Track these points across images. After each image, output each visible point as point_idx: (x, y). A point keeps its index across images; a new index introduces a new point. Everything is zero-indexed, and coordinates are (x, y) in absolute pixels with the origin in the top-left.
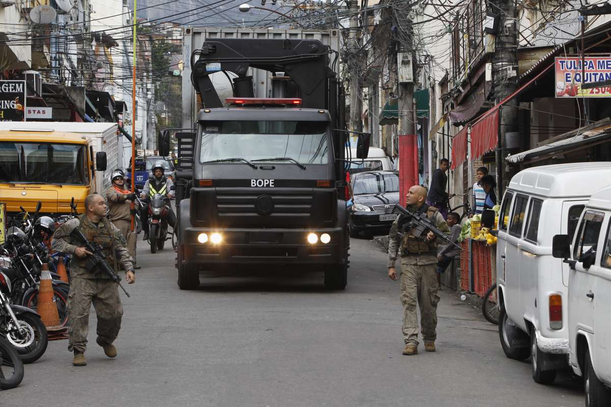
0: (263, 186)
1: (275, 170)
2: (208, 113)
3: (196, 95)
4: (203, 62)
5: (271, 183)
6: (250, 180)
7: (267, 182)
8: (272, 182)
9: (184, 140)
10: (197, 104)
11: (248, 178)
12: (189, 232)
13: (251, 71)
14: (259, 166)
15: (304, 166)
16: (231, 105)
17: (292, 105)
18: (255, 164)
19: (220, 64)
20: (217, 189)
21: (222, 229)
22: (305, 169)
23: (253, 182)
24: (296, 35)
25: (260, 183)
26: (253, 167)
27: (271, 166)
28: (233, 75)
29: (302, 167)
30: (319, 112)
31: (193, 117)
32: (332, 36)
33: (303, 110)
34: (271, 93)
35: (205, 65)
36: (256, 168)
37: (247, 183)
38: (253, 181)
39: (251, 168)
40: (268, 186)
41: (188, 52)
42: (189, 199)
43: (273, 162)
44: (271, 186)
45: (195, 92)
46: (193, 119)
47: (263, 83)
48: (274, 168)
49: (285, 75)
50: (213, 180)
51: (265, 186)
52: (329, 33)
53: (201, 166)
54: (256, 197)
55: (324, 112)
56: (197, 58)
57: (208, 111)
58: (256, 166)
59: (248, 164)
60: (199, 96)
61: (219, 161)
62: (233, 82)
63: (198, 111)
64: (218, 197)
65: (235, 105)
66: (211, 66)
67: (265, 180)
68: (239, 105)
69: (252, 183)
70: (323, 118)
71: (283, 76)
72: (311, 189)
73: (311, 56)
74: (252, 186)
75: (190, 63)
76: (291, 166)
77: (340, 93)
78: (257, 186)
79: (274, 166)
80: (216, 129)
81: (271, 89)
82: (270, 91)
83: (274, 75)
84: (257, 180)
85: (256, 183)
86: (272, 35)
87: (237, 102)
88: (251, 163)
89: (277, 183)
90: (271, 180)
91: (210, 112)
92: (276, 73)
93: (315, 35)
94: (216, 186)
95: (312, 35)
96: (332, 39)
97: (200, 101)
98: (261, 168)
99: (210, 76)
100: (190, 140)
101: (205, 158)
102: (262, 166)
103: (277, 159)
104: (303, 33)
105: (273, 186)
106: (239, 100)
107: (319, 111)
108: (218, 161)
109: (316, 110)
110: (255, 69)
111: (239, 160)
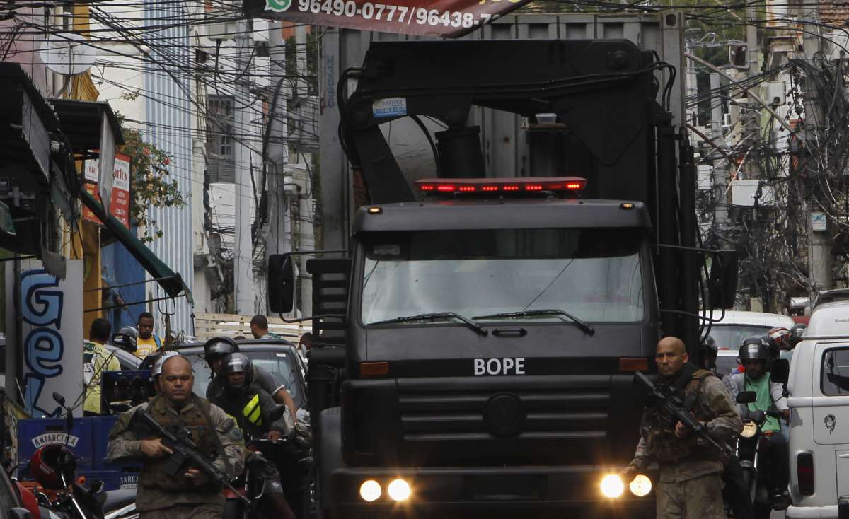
0: (501, 373)
1: (526, 337)
2: (377, 216)
3: (351, 172)
4: (364, 97)
5: (518, 366)
6: (472, 361)
7: (508, 364)
8: (520, 363)
9: (326, 277)
10: (355, 193)
11: (466, 355)
12: (340, 476)
13: (478, 116)
14: (490, 330)
15: (590, 328)
16: (428, 195)
17: (564, 193)
18: (482, 325)
19: (404, 101)
20: (400, 381)
21: (412, 471)
22: (591, 333)
23: (479, 366)
24: (582, 26)
25: (494, 366)
26: (478, 330)
27: (518, 328)
28: (435, 126)
29: (586, 329)
30: (622, 207)
31: (346, 222)
32: (665, 25)
33: (588, 203)
34: (527, 163)
35: (370, 103)
36: (485, 334)
37: (465, 367)
38: (479, 363)
39: (472, 335)
40: (512, 372)
41: (332, 71)
42: (340, 408)
43: (520, 321)
44: (518, 372)
45: (350, 166)
46: (346, 228)
47: (507, 140)
48: (523, 333)
49: (558, 120)
50: (390, 363)
51: (505, 372)
52: (658, 19)
53: (364, 330)
54: (484, 398)
55: (633, 206)
56: (352, 86)
57: (376, 210)
58: (483, 329)
59: (467, 325)
60: (358, 173)
61: (404, 320)
62: (436, 141)
63: (357, 208)
64: (402, 400)
65: (437, 195)
66: (383, 106)
67: (505, 361)
68: (447, 196)
69: (476, 367)
70: (630, 220)
71: (553, 123)
72: (604, 378)
73: (613, 76)
74: (476, 373)
75: (335, 97)
76: (561, 327)
77: (683, 161)
78: (487, 374)
79: (525, 328)
80: (395, 250)
81: (527, 154)
82: (524, 158)
83: (533, 120)
84: (486, 361)
85: (485, 366)
86: (527, 26)
87: (440, 188)
88: (474, 323)
89: (532, 365)
90: (517, 360)
91: (380, 212)
92: (537, 116)
93: (626, 26)
94: (395, 376)
95: (620, 25)
96: (665, 33)
97: (361, 185)
98: (496, 333)
99: (383, 127)
100: (339, 277)
101: (372, 314)
102: (499, 328)
103: (530, 314)
104: (599, 20)
105: (523, 372)
106: (445, 184)
107: (622, 205)
108: (400, 320)
109: (617, 203)
110: (488, 111)
111: (447, 317)
